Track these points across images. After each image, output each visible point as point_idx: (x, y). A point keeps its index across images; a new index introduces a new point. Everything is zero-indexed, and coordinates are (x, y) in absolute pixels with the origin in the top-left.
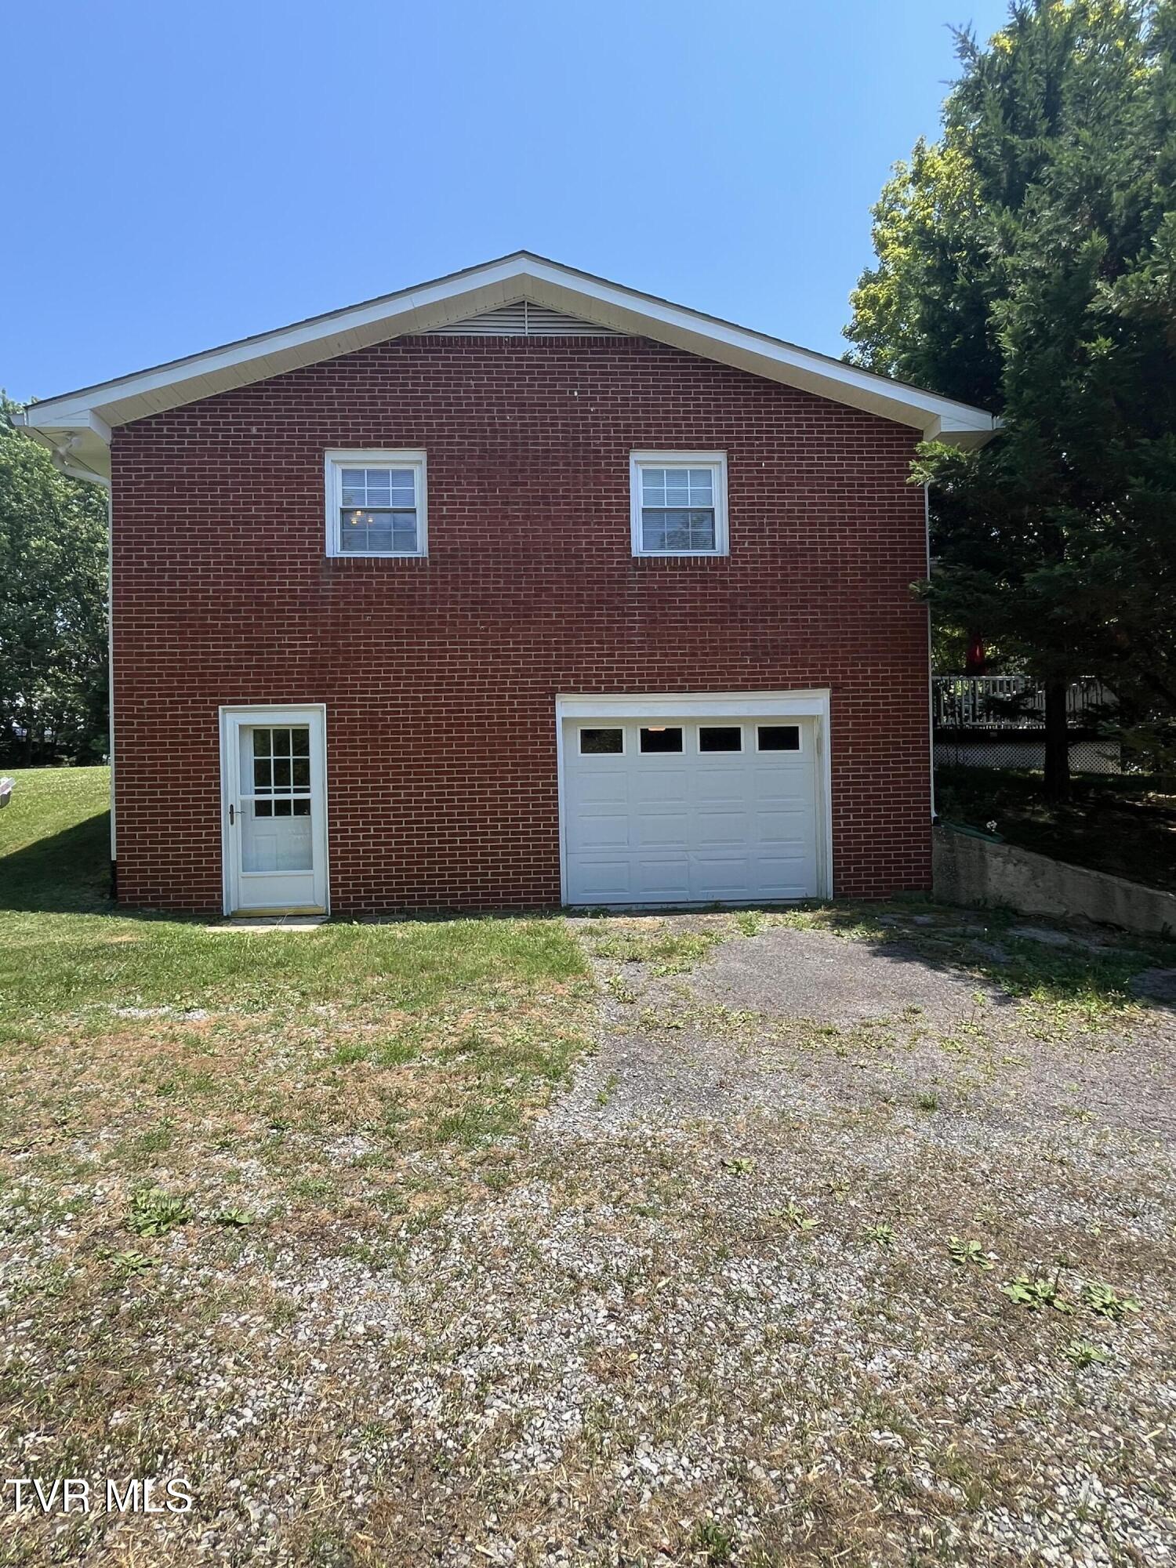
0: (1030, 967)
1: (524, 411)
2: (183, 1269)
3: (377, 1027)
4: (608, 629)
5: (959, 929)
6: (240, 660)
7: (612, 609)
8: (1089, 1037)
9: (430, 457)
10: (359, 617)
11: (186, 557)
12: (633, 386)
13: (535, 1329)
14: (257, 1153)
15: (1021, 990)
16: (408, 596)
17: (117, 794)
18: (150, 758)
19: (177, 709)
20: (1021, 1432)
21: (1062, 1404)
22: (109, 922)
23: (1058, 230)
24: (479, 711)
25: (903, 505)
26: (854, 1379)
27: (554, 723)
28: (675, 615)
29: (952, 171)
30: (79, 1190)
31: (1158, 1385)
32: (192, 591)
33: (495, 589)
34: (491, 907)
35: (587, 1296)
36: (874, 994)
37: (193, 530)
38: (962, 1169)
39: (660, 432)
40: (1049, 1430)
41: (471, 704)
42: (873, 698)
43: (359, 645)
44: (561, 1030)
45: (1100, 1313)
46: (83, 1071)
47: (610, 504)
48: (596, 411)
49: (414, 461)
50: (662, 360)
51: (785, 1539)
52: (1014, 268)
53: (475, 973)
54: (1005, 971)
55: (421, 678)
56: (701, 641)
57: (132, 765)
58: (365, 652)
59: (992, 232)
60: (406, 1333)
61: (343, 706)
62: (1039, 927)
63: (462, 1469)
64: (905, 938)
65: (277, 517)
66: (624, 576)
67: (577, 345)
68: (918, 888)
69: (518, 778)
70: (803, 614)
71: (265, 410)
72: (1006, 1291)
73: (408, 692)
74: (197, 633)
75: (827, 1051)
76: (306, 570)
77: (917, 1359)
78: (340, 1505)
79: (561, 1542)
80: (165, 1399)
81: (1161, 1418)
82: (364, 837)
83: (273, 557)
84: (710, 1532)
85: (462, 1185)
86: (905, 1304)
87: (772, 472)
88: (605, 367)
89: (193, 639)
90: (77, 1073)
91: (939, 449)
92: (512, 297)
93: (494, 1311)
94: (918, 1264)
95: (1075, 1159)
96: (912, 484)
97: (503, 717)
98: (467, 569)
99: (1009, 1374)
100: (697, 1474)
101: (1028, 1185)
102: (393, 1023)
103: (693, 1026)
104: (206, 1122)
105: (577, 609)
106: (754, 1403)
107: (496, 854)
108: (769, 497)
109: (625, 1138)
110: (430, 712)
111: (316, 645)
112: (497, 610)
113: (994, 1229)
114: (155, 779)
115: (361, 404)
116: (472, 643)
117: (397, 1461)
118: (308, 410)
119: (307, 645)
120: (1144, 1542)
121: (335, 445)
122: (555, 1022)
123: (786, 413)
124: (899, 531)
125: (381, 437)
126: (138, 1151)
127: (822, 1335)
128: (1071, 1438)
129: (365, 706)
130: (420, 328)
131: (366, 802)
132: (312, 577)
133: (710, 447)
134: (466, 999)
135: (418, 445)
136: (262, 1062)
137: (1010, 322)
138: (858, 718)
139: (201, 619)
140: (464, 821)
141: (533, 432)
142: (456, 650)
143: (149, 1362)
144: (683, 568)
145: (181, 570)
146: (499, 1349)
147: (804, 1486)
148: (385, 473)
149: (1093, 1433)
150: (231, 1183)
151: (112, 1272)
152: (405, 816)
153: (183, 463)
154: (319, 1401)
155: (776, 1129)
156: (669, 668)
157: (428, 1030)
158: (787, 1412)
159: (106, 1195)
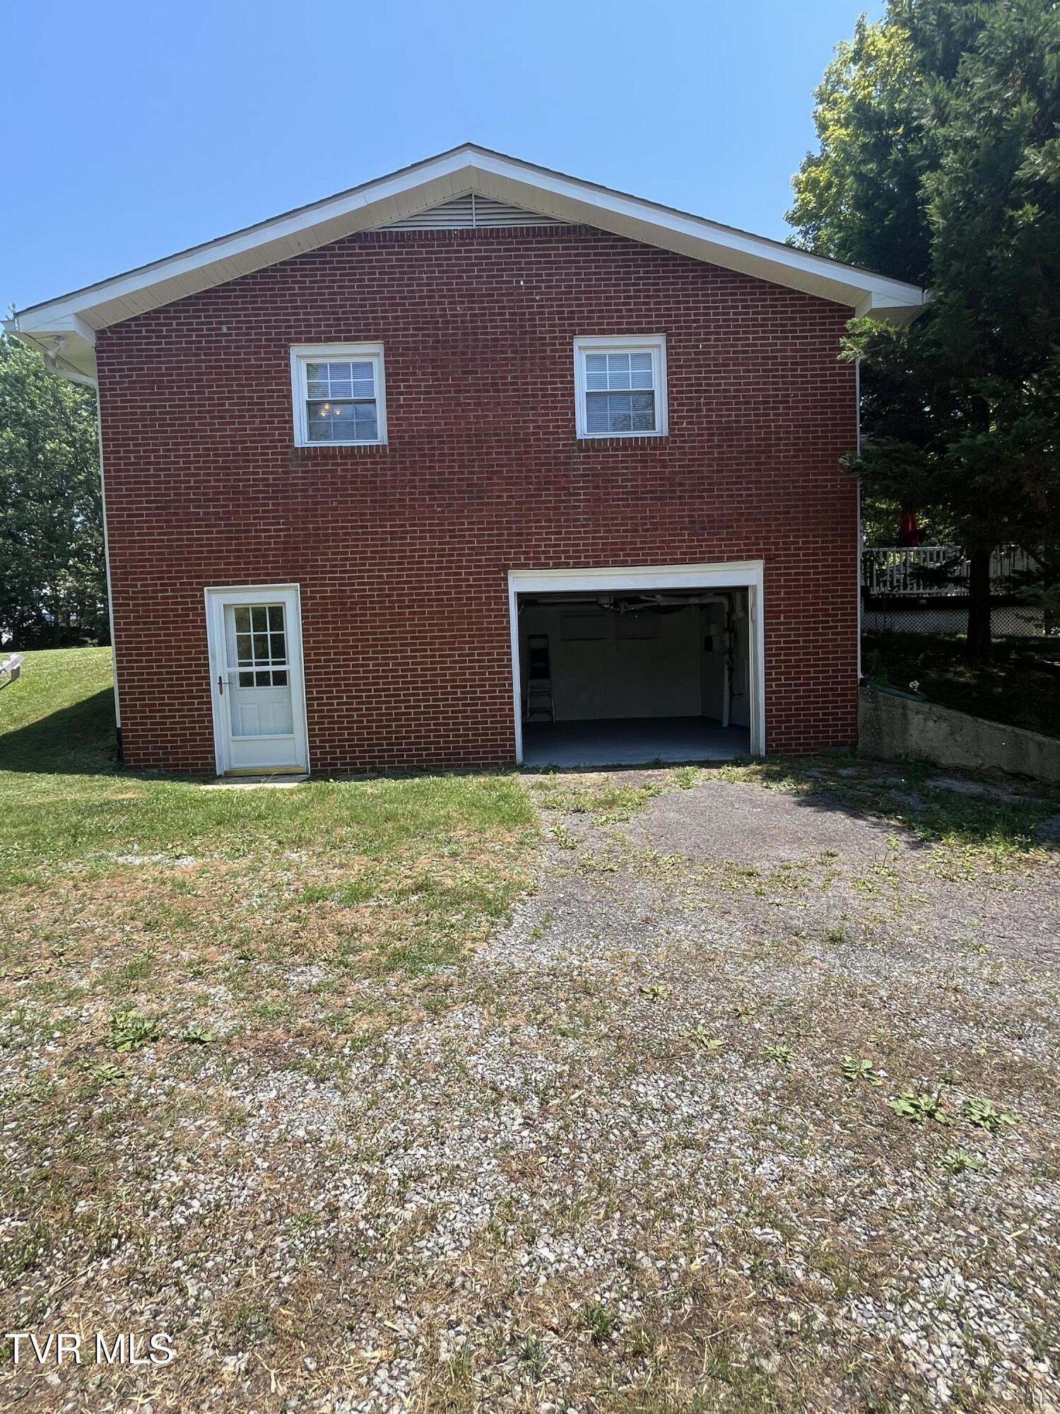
0: (944, 815)
1: (474, 302)
2: (151, 1080)
3: (342, 871)
4: (556, 508)
5: (880, 781)
6: (221, 545)
7: (558, 489)
8: (993, 877)
9: (387, 349)
10: (327, 503)
11: (169, 450)
12: (576, 274)
13: (456, 1135)
14: (225, 981)
15: (933, 835)
16: (371, 482)
17: (119, 668)
18: (146, 636)
19: (166, 591)
20: (892, 1230)
21: (933, 1206)
22: (116, 782)
23: (990, 97)
24: (438, 587)
25: (835, 381)
26: (741, 1181)
27: (507, 597)
28: (618, 493)
29: (893, 48)
30: (69, 1011)
31: (1027, 1190)
32: (175, 482)
33: (450, 473)
34: (452, 766)
35: (506, 1105)
36: (797, 840)
37: (174, 425)
38: (862, 996)
39: (602, 317)
40: (918, 1228)
41: (430, 581)
42: (804, 568)
43: (327, 529)
44: (506, 873)
45: (978, 1125)
46: (82, 910)
47: (556, 389)
48: (541, 300)
49: (371, 352)
50: (603, 247)
51: (664, 1321)
52: (946, 139)
53: (433, 824)
54: (919, 818)
55: (385, 558)
56: (642, 518)
57: (131, 642)
58: (334, 534)
59: (924, 104)
60: (342, 1137)
61: (315, 585)
62: (956, 778)
63: (378, 1255)
64: (829, 790)
65: (249, 410)
66: (570, 458)
67: (522, 235)
68: (843, 744)
69: (475, 648)
70: (738, 489)
71: (234, 309)
72: (891, 1104)
73: (373, 571)
74: (181, 521)
75: (747, 891)
76: (276, 460)
77: (802, 1164)
78: (268, 1284)
79: (460, 1320)
80: (123, 1192)
81: (1025, 1220)
82: (338, 704)
83: (247, 448)
84: (595, 1314)
85: (403, 1008)
86: (796, 1115)
87: (709, 353)
88: (549, 256)
89: (177, 527)
90: (76, 912)
91: (868, 325)
92: (459, 192)
93: (421, 1118)
94: (812, 1080)
95: (969, 988)
96: (843, 361)
97: (460, 593)
98: (424, 455)
99: (886, 1179)
100: (590, 1263)
101: (922, 1011)
102: (356, 868)
103: (626, 869)
104: (183, 953)
105: (526, 490)
106: (648, 1201)
107: (457, 718)
108: (706, 378)
109: (553, 969)
110: (394, 589)
111: (288, 530)
112: (453, 493)
113: (887, 1050)
114: (151, 654)
115: (322, 301)
116: (430, 525)
117: (322, 1247)
118: (273, 308)
119: (280, 530)
120: (998, 1330)
121: (299, 340)
122: (501, 866)
123: (723, 295)
124: (830, 407)
125: (341, 332)
126: (123, 978)
127: (716, 1142)
128: (938, 1236)
129: (334, 585)
130: (374, 225)
131: (339, 673)
132: (282, 467)
133: (649, 331)
134: (422, 847)
135: (376, 338)
136: (237, 901)
137: (940, 194)
138: (790, 587)
139: (184, 507)
140: (427, 688)
141: (482, 321)
142: (415, 532)
143: (114, 1159)
144: (625, 448)
145: (165, 463)
146: (423, 1151)
147: (686, 1275)
148: (346, 366)
149: (960, 1232)
150: (199, 1006)
151: (90, 1082)
152: (374, 684)
153: (162, 363)
154: (259, 1194)
155: (692, 959)
156: (612, 544)
157: (387, 873)
158: (678, 1210)
159: (90, 1015)
